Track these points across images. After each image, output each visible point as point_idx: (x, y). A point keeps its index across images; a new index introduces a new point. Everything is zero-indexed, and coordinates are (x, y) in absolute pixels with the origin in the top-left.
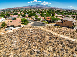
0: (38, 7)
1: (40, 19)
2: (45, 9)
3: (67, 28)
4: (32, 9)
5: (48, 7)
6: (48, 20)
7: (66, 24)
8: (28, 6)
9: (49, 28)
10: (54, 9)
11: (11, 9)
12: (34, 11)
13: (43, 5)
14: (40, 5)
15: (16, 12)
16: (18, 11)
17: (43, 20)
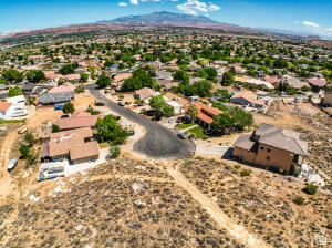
1: (172, 109)
2: (194, 34)
3: (271, 174)
5: (208, 25)
7: (268, 158)
8: (119, 19)
10: (235, 36)
11: (45, 32)
13: (184, 16)
14: (172, 16)
15: (68, 49)
16: (74, 44)
17: (183, 111)
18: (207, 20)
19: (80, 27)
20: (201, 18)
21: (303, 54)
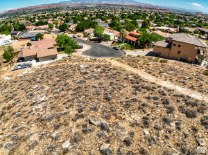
0: (104, 2)
1: (109, 36)
2: (123, 9)
3: (182, 63)
4: (86, 8)
6: (130, 40)
7: (179, 52)
9: (132, 62)
10: (149, 10)
12: (91, 15)
15: (41, 17)
16: (46, 15)
17: (116, 38)
21: (192, 19)
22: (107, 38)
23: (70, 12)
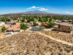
0: (36, 13)
3: (64, 33)
4: (30, 15)
5: (46, 13)
6: (45, 25)
7: (63, 29)
8: (27, 12)
9: (47, 33)
10: (51, 15)
12: (32, 17)
13: (40, 11)
14: (38, 11)
16: (17, 16)
17: (41, 25)
18: (45, 12)
19: (18, 13)
20: (44, 12)
21: (66, 17)
22: (37, 25)
23: (25, 16)
